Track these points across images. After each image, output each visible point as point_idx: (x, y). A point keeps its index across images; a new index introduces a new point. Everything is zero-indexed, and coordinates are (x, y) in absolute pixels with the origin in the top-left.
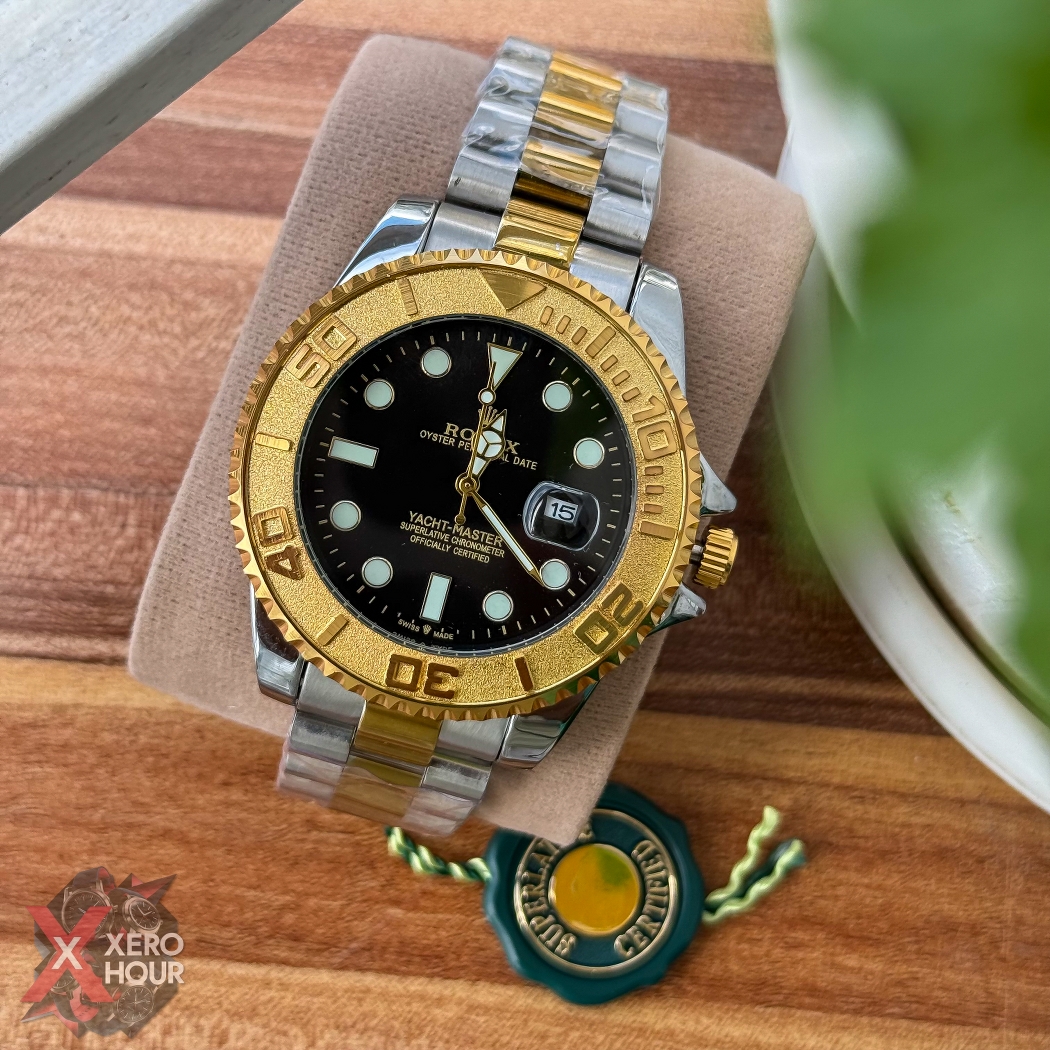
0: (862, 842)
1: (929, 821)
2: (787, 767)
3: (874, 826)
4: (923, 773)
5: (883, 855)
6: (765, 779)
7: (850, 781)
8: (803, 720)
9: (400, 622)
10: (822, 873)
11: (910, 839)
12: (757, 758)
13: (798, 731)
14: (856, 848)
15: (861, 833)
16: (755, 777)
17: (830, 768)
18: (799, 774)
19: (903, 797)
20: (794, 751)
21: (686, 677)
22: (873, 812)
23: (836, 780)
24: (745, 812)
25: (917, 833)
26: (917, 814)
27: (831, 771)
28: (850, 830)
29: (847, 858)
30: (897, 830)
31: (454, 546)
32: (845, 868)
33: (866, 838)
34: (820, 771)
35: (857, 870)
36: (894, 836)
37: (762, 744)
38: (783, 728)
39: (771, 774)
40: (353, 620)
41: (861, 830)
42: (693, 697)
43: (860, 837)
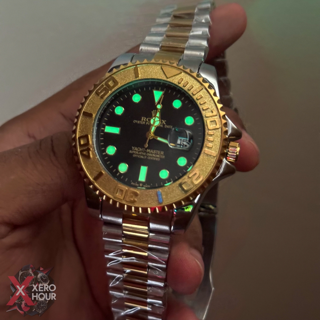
9: (132, 183)
31: (148, 156)
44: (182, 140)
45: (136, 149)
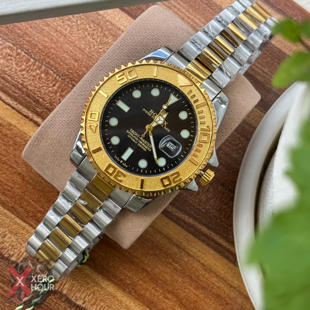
0: (199, 282)
1: (220, 286)
2: (192, 251)
3: (205, 279)
4: (226, 273)
5: (203, 288)
6: (184, 251)
7: (206, 264)
8: (203, 241)
9: (115, 156)
10: (185, 283)
11: (212, 288)
12: (185, 244)
13: (200, 243)
14: (197, 282)
15: (201, 279)
16: (182, 249)
17: (203, 258)
18: (194, 255)
19: (217, 276)
20: (196, 248)
21: (179, 212)
22: (207, 275)
23: (202, 262)
24: (174, 256)
25: (215, 287)
26: (218, 282)
27: (203, 259)
28: (198, 277)
29: (193, 283)
30: (210, 284)
31: (139, 143)
32: (191, 286)
33: (201, 281)
34: (200, 257)
35: (194, 288)
36: (209, 285)
37: (189, 241)
38: (197, 240)
39: (186, 250)
40: (103, 149)
41: (201, 278)
42: (178, 218)
43: (200, 280)
44: (171, 145)
45: (133, 131)
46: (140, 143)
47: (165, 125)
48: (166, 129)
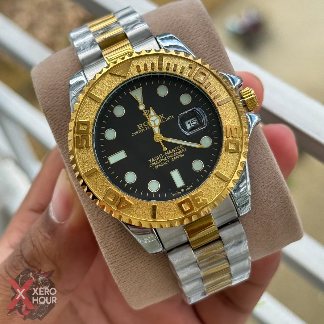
31: (170, 159)
45: (153, 160)
46: (172, 158)
47: (164, 117)
48: (169, 118)
